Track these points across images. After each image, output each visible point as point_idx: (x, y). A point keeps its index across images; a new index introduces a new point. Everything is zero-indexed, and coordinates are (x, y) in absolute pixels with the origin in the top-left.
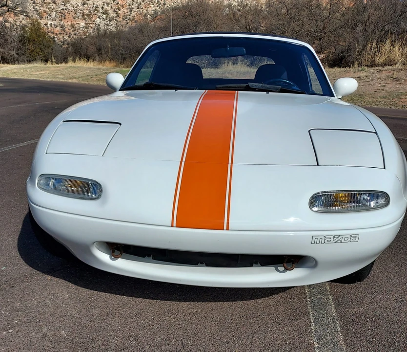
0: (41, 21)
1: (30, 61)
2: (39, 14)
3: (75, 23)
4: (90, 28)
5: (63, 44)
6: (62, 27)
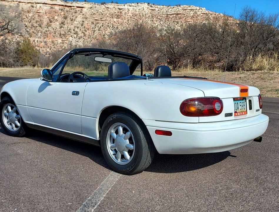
0: (30, 39)
1: (22, 66)
2: (29, 34)
3: (54, 40)
4: (65, 43)
5: (46, 54)
6: (45, 42)
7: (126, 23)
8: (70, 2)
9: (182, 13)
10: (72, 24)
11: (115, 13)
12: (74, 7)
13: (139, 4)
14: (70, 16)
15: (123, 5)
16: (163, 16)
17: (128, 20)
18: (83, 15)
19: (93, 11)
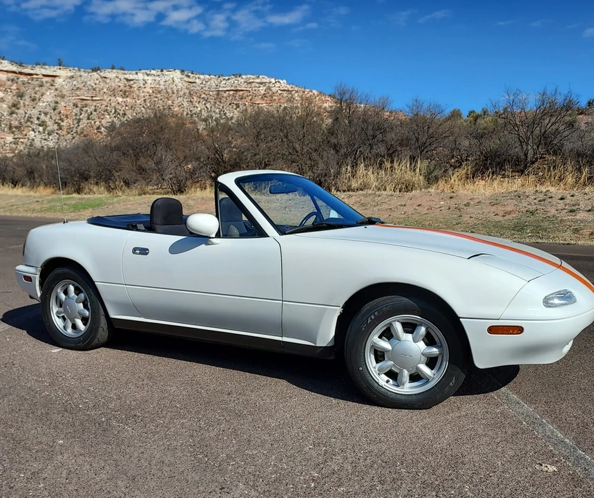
4: (20, 143)
7: (141, 106)
8: (30, 67)
9: (245, 89)
10: (34, 108)
11: (120, 86)
12: (38, 75)
13: (165, 71)
14: (29, 92)
15: (134, 72)
16: (211, 93)
17: (145, 100)
18: (56, 90)
19: (75, 83)
